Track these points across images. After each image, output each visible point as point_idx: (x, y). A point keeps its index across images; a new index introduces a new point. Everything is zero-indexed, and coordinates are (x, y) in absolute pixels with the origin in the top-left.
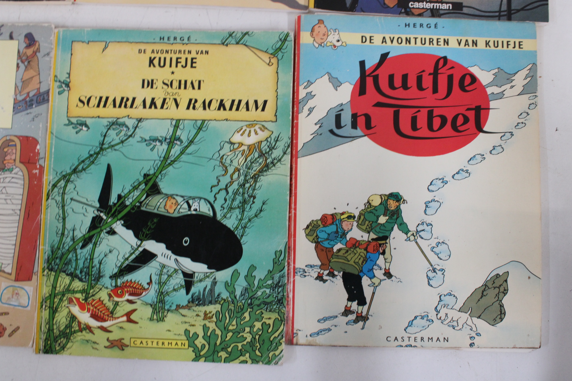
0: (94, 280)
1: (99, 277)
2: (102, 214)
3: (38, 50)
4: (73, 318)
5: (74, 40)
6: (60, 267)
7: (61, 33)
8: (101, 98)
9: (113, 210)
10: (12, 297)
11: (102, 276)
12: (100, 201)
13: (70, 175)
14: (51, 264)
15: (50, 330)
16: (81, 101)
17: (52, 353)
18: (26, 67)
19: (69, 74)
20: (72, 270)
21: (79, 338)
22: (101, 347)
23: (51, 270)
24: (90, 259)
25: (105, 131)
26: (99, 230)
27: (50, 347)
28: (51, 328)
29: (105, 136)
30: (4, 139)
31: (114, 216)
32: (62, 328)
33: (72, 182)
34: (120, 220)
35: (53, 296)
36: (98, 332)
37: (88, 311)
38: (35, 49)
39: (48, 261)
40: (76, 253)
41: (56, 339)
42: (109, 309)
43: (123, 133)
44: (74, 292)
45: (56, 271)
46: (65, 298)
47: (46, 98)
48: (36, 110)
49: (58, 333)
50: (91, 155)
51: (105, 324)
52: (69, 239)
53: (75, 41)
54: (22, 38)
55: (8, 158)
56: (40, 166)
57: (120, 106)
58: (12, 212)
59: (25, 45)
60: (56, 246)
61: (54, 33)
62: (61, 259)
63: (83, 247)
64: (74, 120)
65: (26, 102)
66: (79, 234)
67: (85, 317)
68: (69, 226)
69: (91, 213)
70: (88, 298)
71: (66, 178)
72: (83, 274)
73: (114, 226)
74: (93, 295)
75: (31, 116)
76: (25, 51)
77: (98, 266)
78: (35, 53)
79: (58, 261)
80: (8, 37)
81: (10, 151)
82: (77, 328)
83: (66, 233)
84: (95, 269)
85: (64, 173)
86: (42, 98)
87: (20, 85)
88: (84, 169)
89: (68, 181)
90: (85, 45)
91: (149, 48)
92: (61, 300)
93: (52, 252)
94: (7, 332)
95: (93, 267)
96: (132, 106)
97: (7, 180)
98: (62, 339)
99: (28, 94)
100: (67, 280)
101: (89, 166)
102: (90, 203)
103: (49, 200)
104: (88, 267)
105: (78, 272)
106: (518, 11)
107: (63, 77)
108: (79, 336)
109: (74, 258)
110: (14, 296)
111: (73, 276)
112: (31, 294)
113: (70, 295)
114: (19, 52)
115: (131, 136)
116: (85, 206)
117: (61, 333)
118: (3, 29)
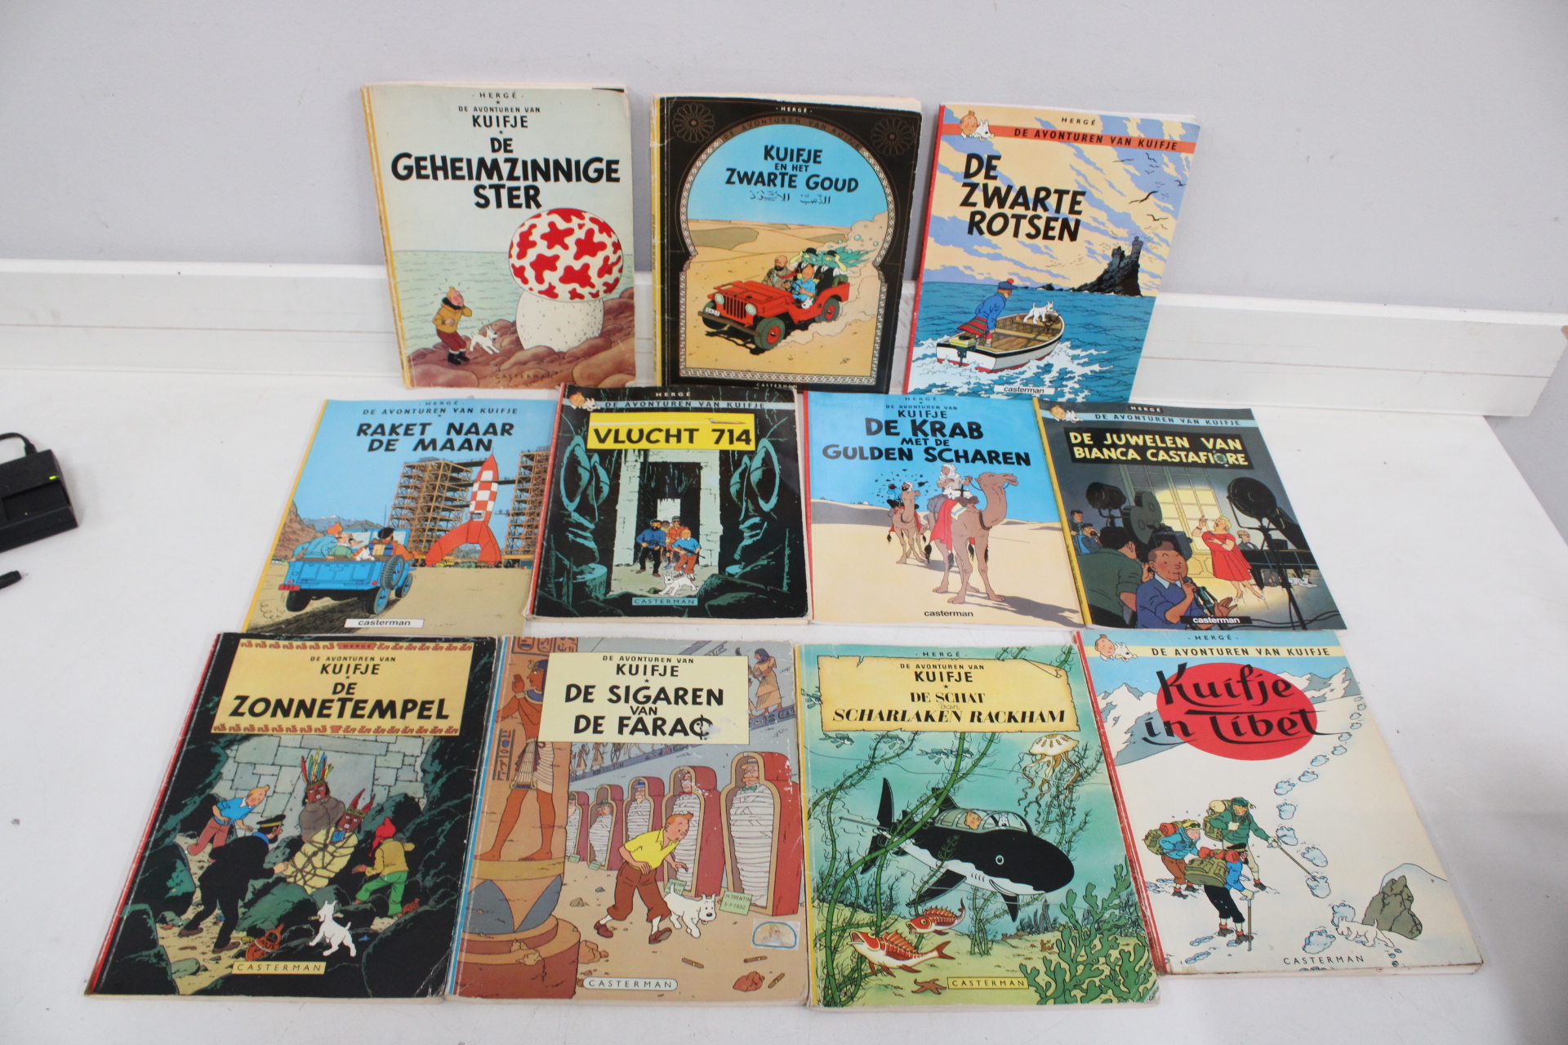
0: (885, 910)
1: (891, 905)
2: (884, 833)
3: (775, 665)
4: (862, 958)
5: (820, 655)
6: (835, 897)
7: (804, 648)
8: (863, 712)
9: (899, 828)
10: (770, 936)
11: (896, 904)
12: (878, 818)
13: (835, 791)
14: (822, 893)
15: (830, 976)
16: (837, 714)
17: (836, 1006)
18: (761, 682)
19: (819, 688)
20: (853, 899)
21: (873, 983)
22: (907, 992)
23: (823, 900)
24: (876, 885)
25: (874, 744)
26: (883, 851)
27: (833, 998)
28: (831, 973)
29: (875, 749)
30: (741, 756)
31: (900, 834)
32: (846, 973)
33: (839, 799)
34: (909, 838)
35: (829, 933)
36: (899, 973)
37: (882, 947)
38: (771, 664)
39: (817, 889)
40: (855, 878)
41: (839, 988)
42: (911, 944)
43: (897, 746)
44: (858, 926)
45: (830, 903)
46: (846, 935)
47: (791, 713)
48: (778, 725)
49: (841, 979)
50: (861, 770)
51: (909, 963)
52: (843, 864)
53: (821, 657)
54: (752, 654)
55: (748, 775)
56: (793, 782)
57: (889, 719)
58: (760, 834)
59: (757, 661)
60: (826, 873)
61: (793, 649)
62: (835, 887)
63: (864, 871)
64: (833, 734)
65: (765, 717)
66: (856, 857)
67: (878, 956)
68: (841, 847)
69: (870, 833)
70: (880, 931)
71: (831, 796)
72: (869, 903)
73: (903, 846)
74: (887, 928)
75: (775, 731)
76: (757, 666)
77: (888, 892)
78: (770, 669)
79: (830, 889)
80: (734, 654)
81: (750, 768)
82: (869, 971)
83: (838, 856)
84: (885, 896)
85: (826, 790)
86: (785, 713)
87: (755, 700)
88: (852, 785)
89: (833, 798)
90: (834, 660)
91: (913, 664)
92: (841, 937)
93: (822, 879)
94: (766, 983)
95: (881, 894)
96: (903, 719)
97: (751, 799)
98: (849, 987)
99: (767, 709)
100: (847, 912)
101: (859, 781)
102: (867, 821)
103: (812, 820)
104: (875, 894)
105: (861, 901)
106: (1311, 621)
107: (812, 691)
108: (873, 981)
109: (854, 885)
110: (773, 934)
111: (854, 906)
112: (798, 930)
113: (853, 931)
114: (749, 667)
115: (908, 749)
116: (861, 825)
117: (846, 979)
118: (726, 646)
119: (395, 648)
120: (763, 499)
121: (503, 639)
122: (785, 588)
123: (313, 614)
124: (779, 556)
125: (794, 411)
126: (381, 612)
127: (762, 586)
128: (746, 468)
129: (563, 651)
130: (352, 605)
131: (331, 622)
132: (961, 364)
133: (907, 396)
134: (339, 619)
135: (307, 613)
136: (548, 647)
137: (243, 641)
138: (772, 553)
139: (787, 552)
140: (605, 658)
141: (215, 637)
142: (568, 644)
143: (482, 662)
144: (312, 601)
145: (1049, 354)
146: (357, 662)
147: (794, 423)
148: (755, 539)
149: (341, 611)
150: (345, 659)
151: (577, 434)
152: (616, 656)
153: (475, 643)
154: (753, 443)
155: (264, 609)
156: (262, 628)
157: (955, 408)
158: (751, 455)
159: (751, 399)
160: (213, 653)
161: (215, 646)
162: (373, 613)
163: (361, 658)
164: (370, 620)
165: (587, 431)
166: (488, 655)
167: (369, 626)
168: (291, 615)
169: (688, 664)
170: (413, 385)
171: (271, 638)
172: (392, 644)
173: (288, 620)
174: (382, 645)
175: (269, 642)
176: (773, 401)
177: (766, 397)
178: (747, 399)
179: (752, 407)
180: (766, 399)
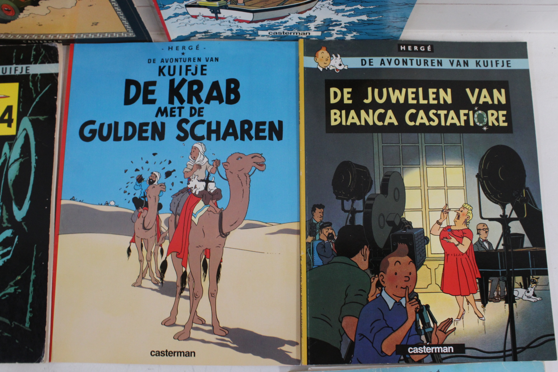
106: (524, 349)
120: (17, 204)
122: (27, 325)
124: (24, 284)
125: (57, 75)
127: (7, 321)
128: (5, 160)
132: (217, 18)
133: (171, 44)
138: (19, 278)
139: (33, 277)
145: (310, 9)
147: (55, 93)
148: (5, 259)
157: (217, 59)
158: (11, 139)
159: (19, 62)
176: (39, 62)
177: (32, 58)
178: (14, 61)
179: (18, 73)
180: (32, 60)
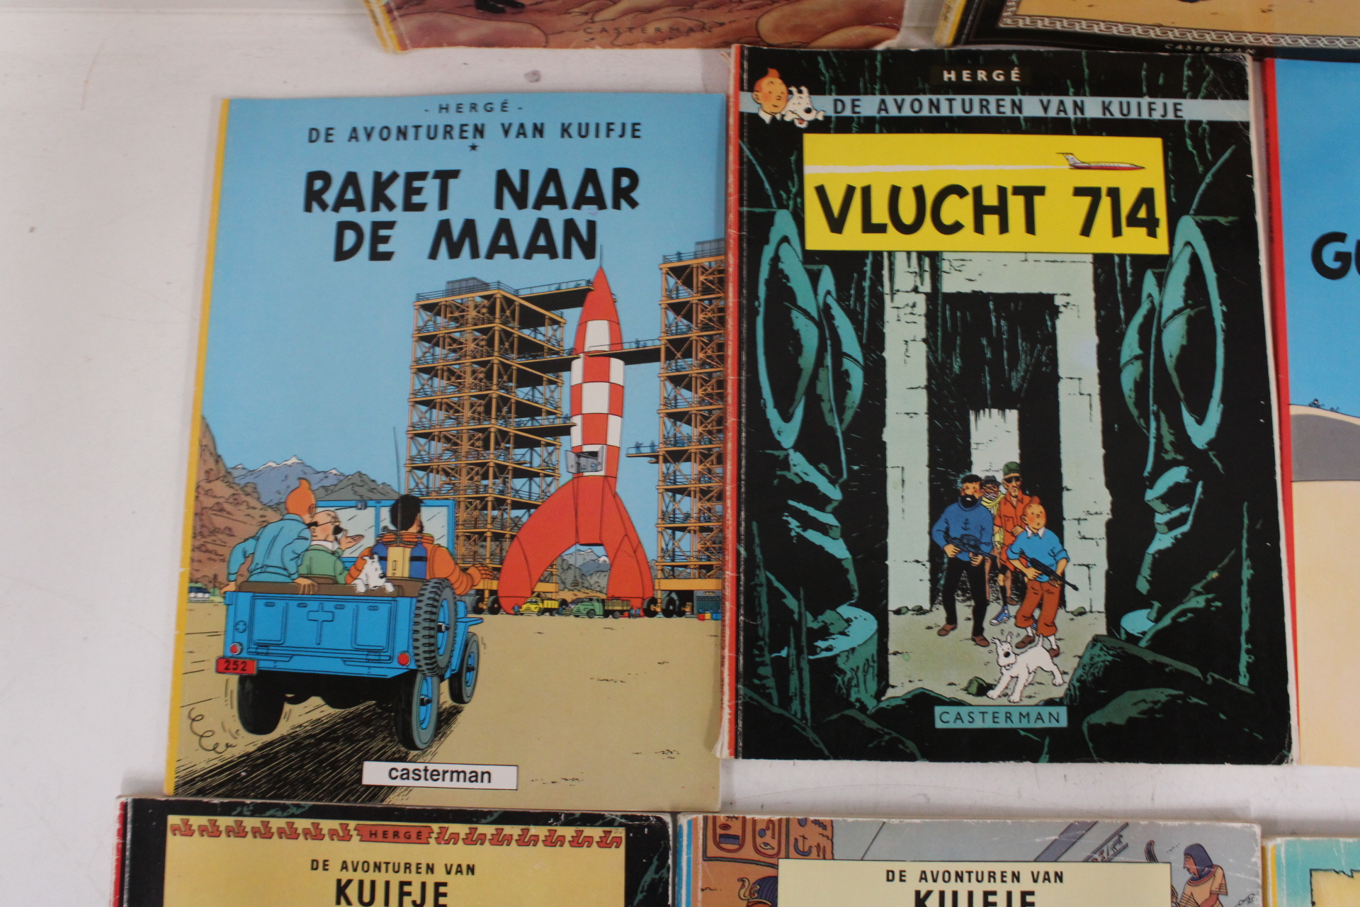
3: (1223, 889)
5: (1314, 868)
7: (1283, 849)
38: (1215, 887)
53: (1316, 870)
54: (1178, 858)
59: (1188, 876)
61: (1259, 848)
76: (1189, 889)
78: (1215, 897)
80: (1143, 858)
90: (1343, 878)
114: (1174, 893)
118: (1127, 836)
119: (469, 840)
120: (1192, 411)
121: (683, 821)
122: (1244, 681)
123: (295, 743)
125: (1246, 125)
126: (432, 741)
127: (1196, 672)
128: (1152, 311)
129: (805, 854)
130: (367, 723)
131: (334, 767)
134: (349, 757)
135: (282, 739)
136: (774, 843)
137: (173, 820)
138: (1214, 575)
139: (1247, 573)
140: (890, 876)
141: (117, 812)
142: (814, 836)
143: (649, 876)
144: (287, 707)
146: (403, 876)
147: (1247, 167)
148: (1178, 532)
149: (350, 739)
150: (377, 867)
151: (782, 206)
152: (913, 870)
153: (629, 829)
154: (1162, 230)
155: (200, 727)
156: (203, 777)
158: (1160, 264)
159: (1155, 92)
160: (122, 850)
161: (122, 833)
162: (416, 748)
163: (408, 867)
164: (411, 766)
165: (801, 193)
166: (655, 863)
167: (410, 783)
168: (248, 742)
169: (1054, 886)
170: (404, 47)
171: (226, 810)
172: (462, 829)
173: (248, 755)
174: (443, 831)
175: (224, 821)
176: (1202, 94)
177: (1185, 83)
178: (1145, 89)
179: (1157, 115)
180: (1185, 89)
